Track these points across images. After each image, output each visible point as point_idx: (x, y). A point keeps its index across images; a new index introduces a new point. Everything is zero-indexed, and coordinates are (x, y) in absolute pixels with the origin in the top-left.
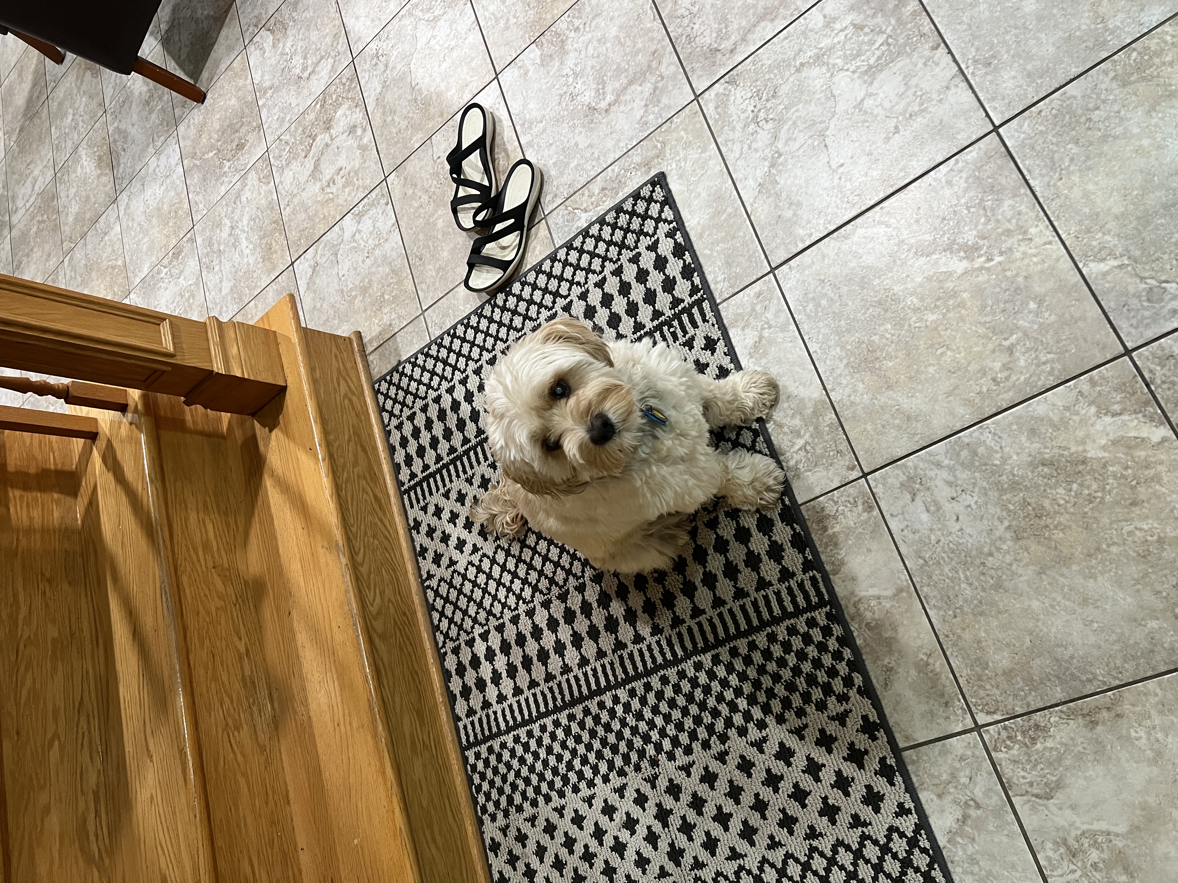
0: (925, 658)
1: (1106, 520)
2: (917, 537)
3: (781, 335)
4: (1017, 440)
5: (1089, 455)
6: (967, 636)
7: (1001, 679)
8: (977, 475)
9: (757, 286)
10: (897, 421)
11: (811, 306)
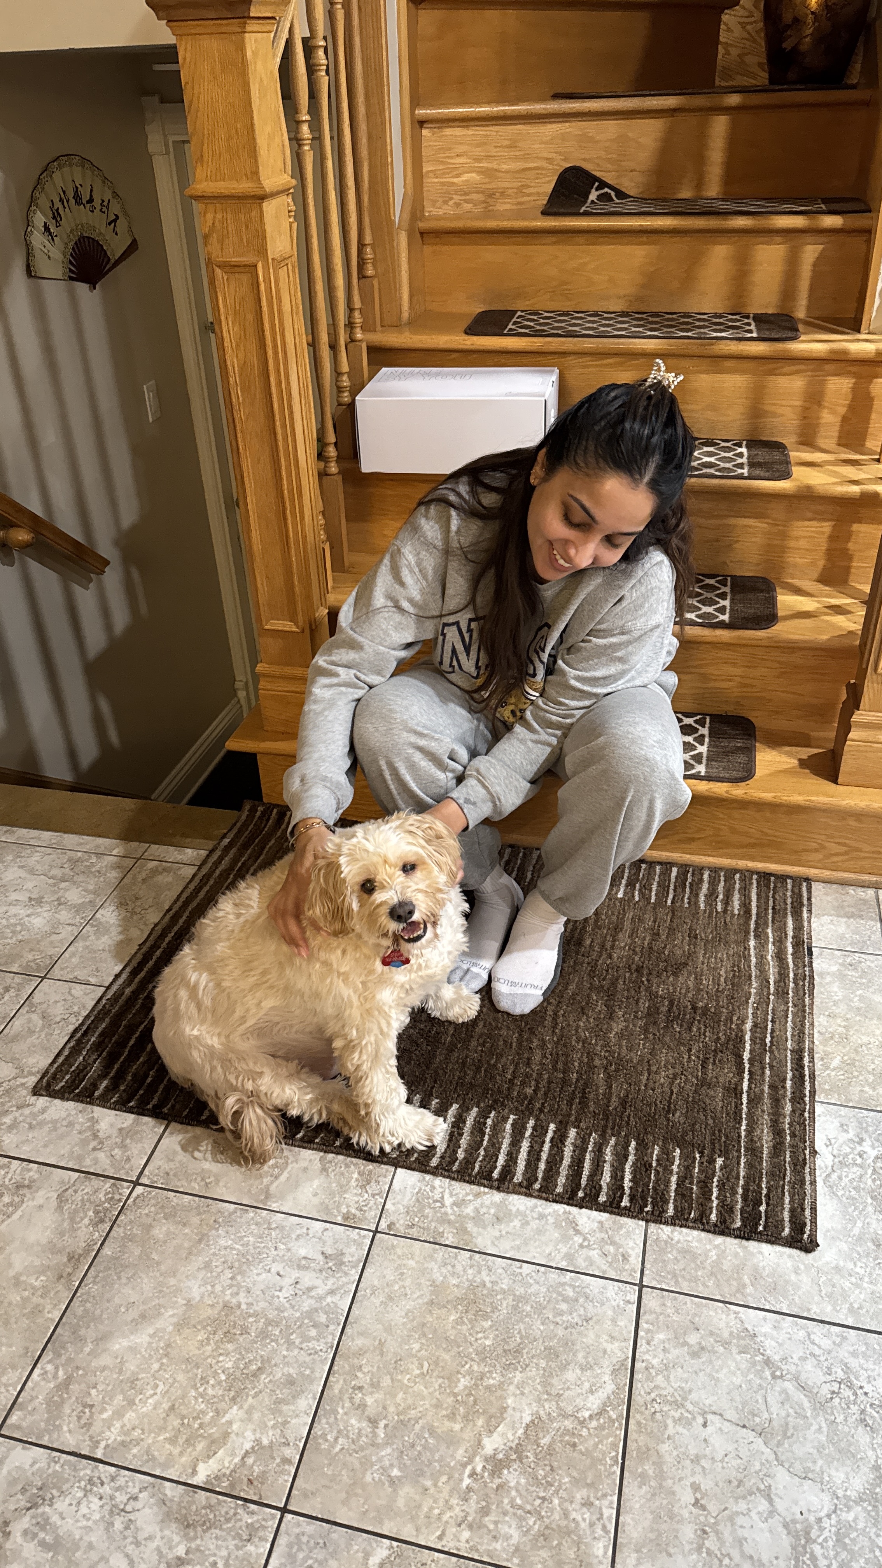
0: (208, 1181)
1: (180, 1377)
2: (294, 1236)
3: (564, 1250)
4: (296, 1365)
5: (235, 1408)
6: (195, 1220)
7: (149, 1221)
8: (298, 1314)
9: (635, 1261)
10: (396, 1287)
11: (570, 1293)
